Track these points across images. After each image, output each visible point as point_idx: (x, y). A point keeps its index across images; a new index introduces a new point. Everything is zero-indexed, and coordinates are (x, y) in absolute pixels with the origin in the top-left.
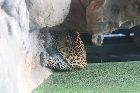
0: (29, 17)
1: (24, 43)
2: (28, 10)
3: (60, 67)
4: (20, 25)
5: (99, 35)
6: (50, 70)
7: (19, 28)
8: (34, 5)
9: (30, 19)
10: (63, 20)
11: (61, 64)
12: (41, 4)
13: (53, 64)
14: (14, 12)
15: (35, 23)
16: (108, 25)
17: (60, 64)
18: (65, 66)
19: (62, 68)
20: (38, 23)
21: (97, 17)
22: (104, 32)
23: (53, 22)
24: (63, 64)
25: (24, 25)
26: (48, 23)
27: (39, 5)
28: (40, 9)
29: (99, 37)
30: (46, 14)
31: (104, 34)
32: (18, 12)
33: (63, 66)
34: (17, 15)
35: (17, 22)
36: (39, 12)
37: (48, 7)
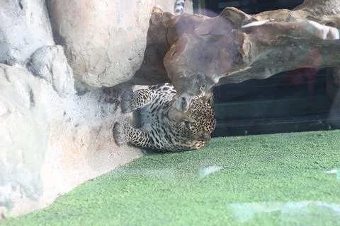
0: (72, 75)
1: (65, 113)
2: (70, 65)
3: (155, 145)
4: (55, 89)
5: (183, 96)
6: (139, 150)
7: (55, 92)
8: (78, 58)
9: (74, 78)
10: (131, 75)
11: (157, 141)
12: (89, 56)
13: (140, 140)
14: (45, 72)
15: (83, 83)
16: (195, 81)
17: (154, 140)
18: (164, 144)
19: (159, 147)
20: (88, 83)
21: (177, 70)
22: (189, 91)
23: (113, 79)
24: (160, 141)
25: (64, 88)
26: (104, 81)
27: (86, 57)
28: (87, 64)
29: (184, 99)
30: (99, 69)
31: (191, 95)
32: (51, 72)
33: (159, 144)
34: (49, 76)
35: (50, 85)
36: (87, 67)
37: (99, 59)
